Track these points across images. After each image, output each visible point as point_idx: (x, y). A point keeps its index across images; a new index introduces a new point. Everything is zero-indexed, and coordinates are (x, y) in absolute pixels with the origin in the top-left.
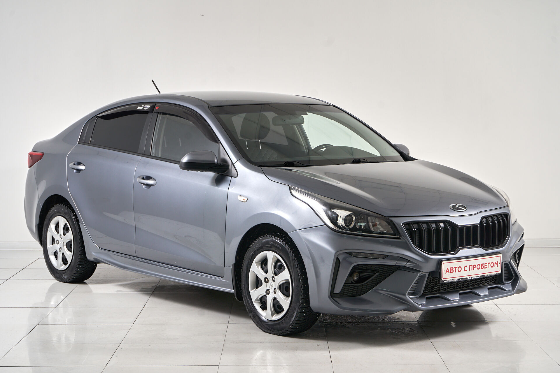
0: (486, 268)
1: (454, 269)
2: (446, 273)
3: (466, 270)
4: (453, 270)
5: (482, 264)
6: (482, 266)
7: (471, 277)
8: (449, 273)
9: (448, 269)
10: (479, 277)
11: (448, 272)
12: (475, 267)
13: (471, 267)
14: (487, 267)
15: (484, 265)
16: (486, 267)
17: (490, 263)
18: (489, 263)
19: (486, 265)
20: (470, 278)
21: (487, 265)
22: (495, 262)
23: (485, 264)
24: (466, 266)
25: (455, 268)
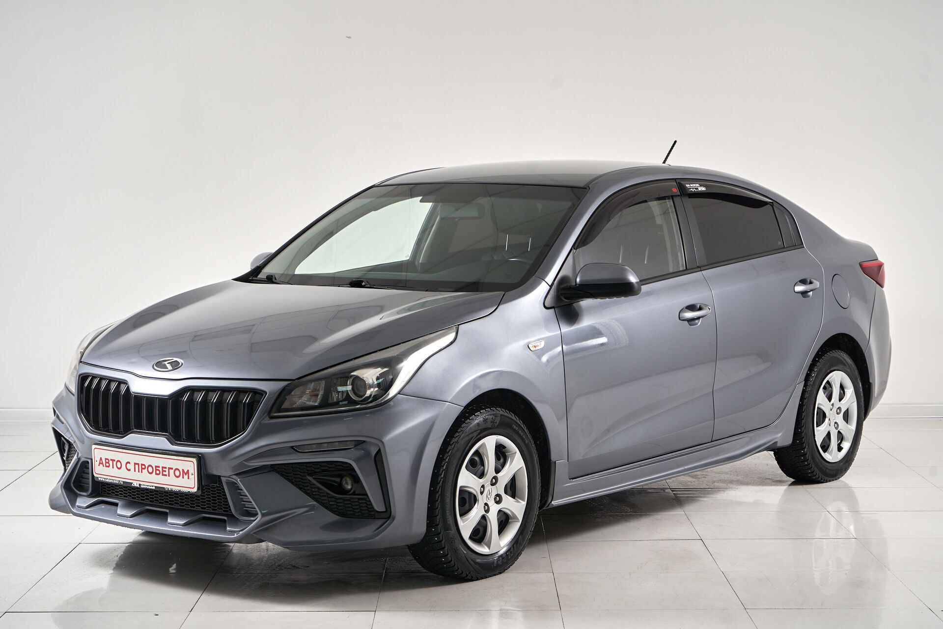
0: (166, 475)
1: (111, 462)
2: (99, 465)
3: (129, 469)
4: (108, 463)
5: (156, 467)
6: (156, 470)
7: (140, 485)
8: (103, 466)
9: (101, 458)
10: (154, 488)
11: (101, 464)
12: (144, 469)
13: (137, 466)
14: (167, 473)
15: (160, 469)
16: (164, 473)
17: (172, 469)
18: (169, 468)
19: (165, 471)
20: (138, 484)
21: (167, 470)
22: (183, 470)
23: (163, 467)
24: (129, 463)
25: (111, 460)
